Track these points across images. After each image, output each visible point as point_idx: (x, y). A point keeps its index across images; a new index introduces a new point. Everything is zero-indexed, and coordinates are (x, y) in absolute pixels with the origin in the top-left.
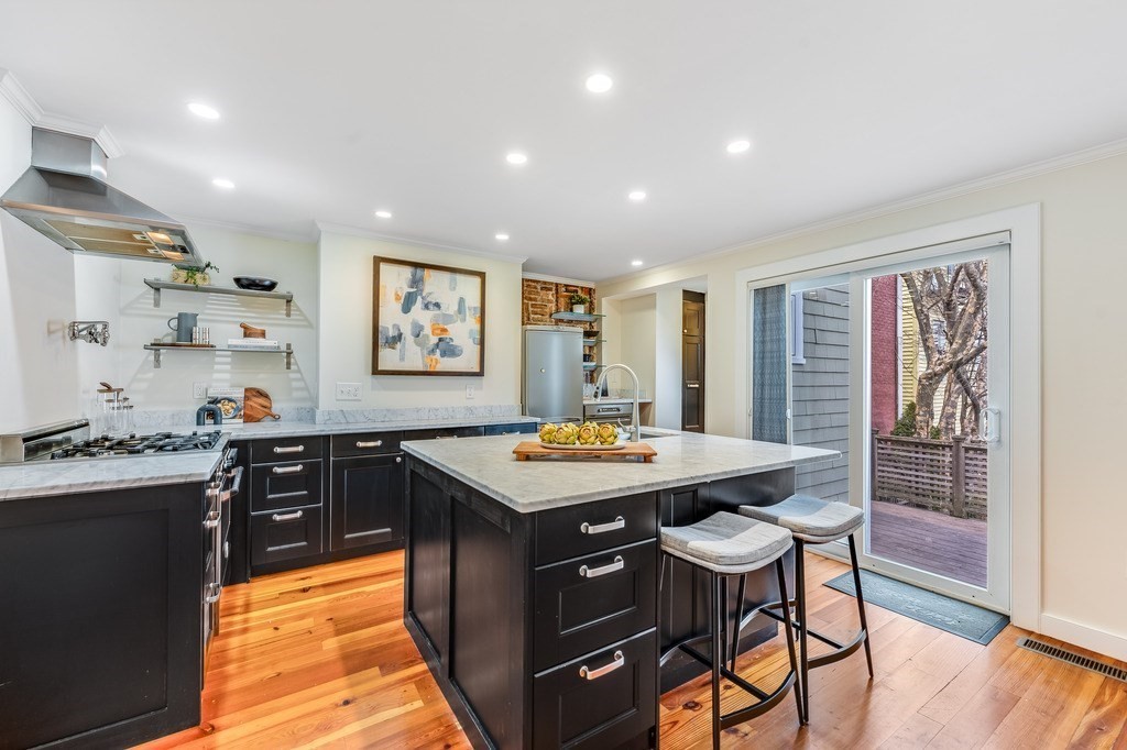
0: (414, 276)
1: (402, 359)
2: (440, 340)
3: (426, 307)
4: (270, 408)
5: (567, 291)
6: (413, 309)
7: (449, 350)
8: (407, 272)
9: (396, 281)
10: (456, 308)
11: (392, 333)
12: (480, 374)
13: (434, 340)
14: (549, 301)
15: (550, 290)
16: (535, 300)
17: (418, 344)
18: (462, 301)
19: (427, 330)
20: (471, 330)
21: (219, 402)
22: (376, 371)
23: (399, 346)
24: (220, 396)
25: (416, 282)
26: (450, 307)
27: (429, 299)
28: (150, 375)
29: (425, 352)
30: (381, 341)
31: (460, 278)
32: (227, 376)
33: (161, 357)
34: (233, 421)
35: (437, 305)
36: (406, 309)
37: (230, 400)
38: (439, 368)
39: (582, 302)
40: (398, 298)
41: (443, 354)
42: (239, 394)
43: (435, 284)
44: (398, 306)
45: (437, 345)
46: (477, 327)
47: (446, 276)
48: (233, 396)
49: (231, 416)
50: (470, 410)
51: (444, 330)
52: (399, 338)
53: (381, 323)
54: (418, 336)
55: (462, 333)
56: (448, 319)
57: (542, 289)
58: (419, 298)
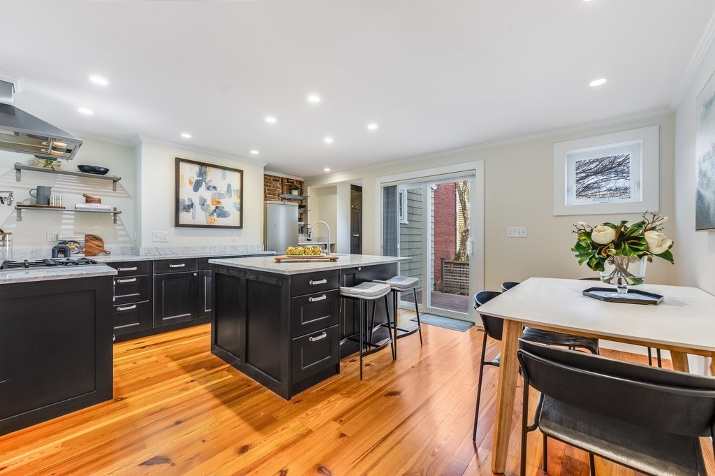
0: (200, 170)
1: (194, 218)
2: (217, 208)
3: (208, 188)
4: (103, 247)
5: (288, 182)
6: (200, 189)
7: (220, 212)
8: (196, 168)
9: (189, 172)
10: (226, 190)
11: (187, 203)
12: (241, 227)
13: (213, 208)
14: (278, 187)
15: (278, 181)
16: (270, 186)
17: (203, 210)
18: (229, 186)
19: (209, 202)
20: (235, 203)
21: (67, 243)
22: (177, 224)
23: (191, 210)
24: (67, 240)
25: (201, 174)
26: (222, 189)
27: (210, 184)
28: (14, 226)
29: (208, 214)
30: (181, 207)
31: (228, 173)
32: (72, 227)
33: (22, 214)
34: (77, 255)
35: (215, 188)
36: (196, 189)
37: (75, 242)
38: (216, 224)
39: (296, 188)
40: (191, 183)
41: (218, 216)
42: (81, 238)
43: (213, 176)
44: (191, 188)
45: (215, 210)
46: (239, 201)
47: (220, 171)
48: (77, 240)
49: (76, 252)
50: (234, 247)
51: (219, 202)
52: (192, 206)
53: (181, 197)
54: (203, 205)
55: (230, 204)
56: (221, 196)
57: (274, 180)
58: (204, 183)
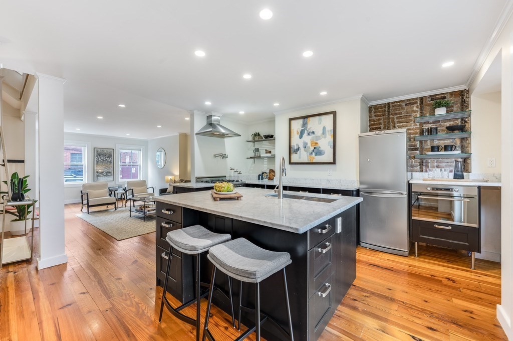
0: (303, 122)
1: (300, 158)
2: (315, 148)
3: (309, 134)
4: (274, 176)
5: (432, 100)
6: (304, 136)
7: (319, 152)
8: (301, 121)
9: (297, 126)
10: (321, 132)
11: (296, 148)
12: (334, 163)
13: (312, 148)
14: (416, 111)
15: (416, 103)
16: (399, 114)
17: (305, 151)
18: (324, 128)
19: (309, 145)
20: (329, 142)
21: (264, 173)
23: (298, 152)
24: (264, 171)
25: (304, 125)
26: (319, 132)
27: (310, 131)
28: (253, 166)
29: (308, 154)
30: (292, 151)
31: (323, 117)
32: (266, 166)
33: (255, 161)
35: (313, 133)
36: (301, 137)
37: (266, 173)
38: (314, 161)
40: (298, 133)
41: (316, 155)
42: (268, 171)
43: (313, 123)
44: (298, 136)
45: (313, 150)
46: (331, 140)
47: (317, 118)
49: (265, 178)
50: (329, 181)
51: (317, 143)
52: (298, 149)
53: (292, 144)
54: (305, 147)
55: (325, 144)
56: (318, 138)
57: (406, 105)
58: (306, 131)
